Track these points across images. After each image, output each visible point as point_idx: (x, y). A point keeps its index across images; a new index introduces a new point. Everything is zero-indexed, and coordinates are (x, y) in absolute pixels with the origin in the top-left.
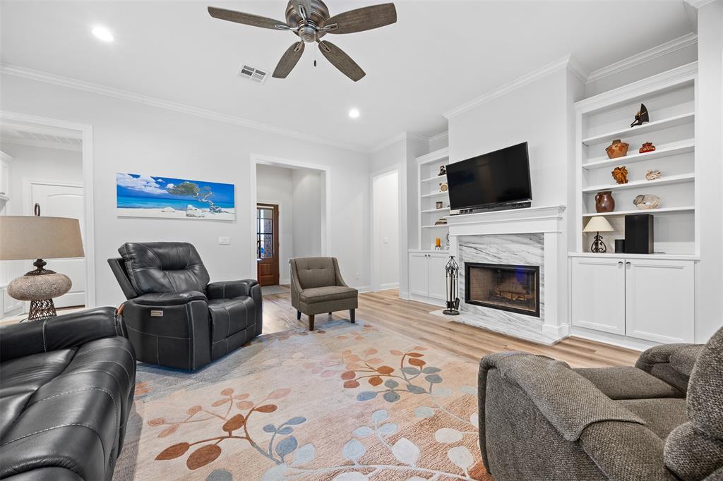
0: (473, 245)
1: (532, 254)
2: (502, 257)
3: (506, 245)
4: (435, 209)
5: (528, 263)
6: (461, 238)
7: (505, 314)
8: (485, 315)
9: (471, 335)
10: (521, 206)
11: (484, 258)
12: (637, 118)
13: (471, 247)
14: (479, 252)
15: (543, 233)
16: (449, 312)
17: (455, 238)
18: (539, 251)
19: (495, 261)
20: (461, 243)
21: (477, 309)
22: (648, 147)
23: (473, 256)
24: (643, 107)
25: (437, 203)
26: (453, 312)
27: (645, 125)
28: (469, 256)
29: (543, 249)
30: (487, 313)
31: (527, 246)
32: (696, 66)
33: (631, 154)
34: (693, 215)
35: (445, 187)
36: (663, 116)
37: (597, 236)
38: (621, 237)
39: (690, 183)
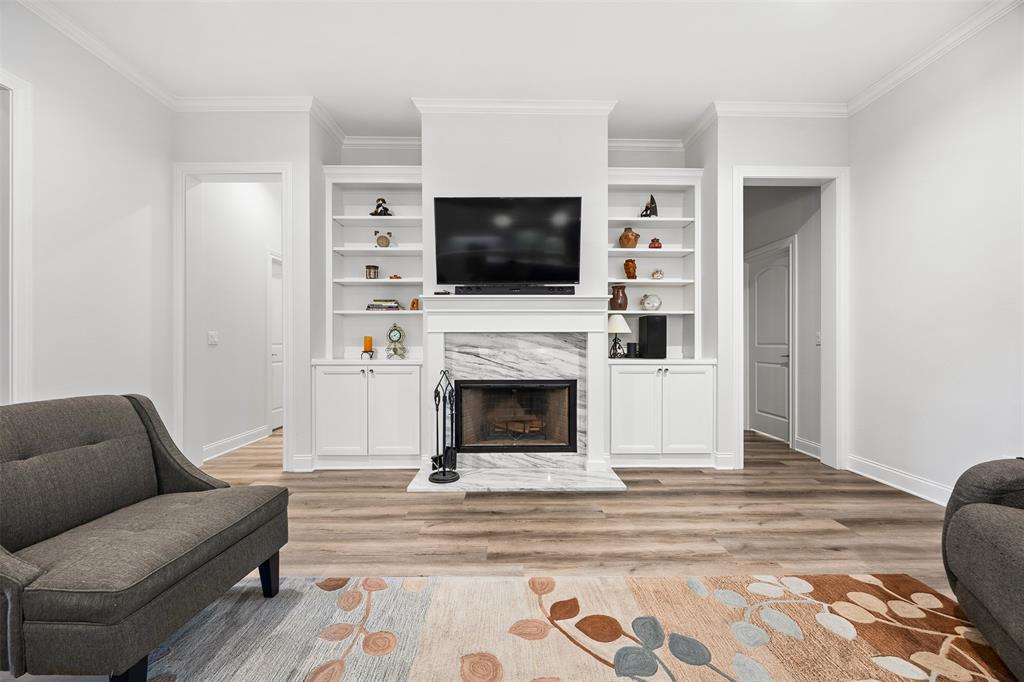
0: (474, 350)
1: (568, 362)
2: (524, 369)
3: (532, 351)
4: (364, 280)
5: (561, 376)
6: (448, 336)
7: (529, 459)
8: (495, 466)
9: (535, 511)
10: (562, 291)
11: (494, 372)
12: (647, 209)
13: (468, 353)
14: (483, 361)
15: (586, 333)
16: (442, 477)
17: (442, 335)
18: (576, 359)
19: (514, 376)
20: (448, 346)
21: (479, 459)
22: (655, 244)
23: (474, 368)
24: (652, 198)
25: (368, 267)
26: (448, 476)
27: (653, 218)
28: (465, 369)
29: (584, 356)
30: (500, 463)
31: (561, 351)
32: (698, 173)
33: (642, 247)
34: (688, 319)
35: (384, 241)
36: (665, 214)
37: (615, 339)
38: (634, 339)
39: (688, 287)
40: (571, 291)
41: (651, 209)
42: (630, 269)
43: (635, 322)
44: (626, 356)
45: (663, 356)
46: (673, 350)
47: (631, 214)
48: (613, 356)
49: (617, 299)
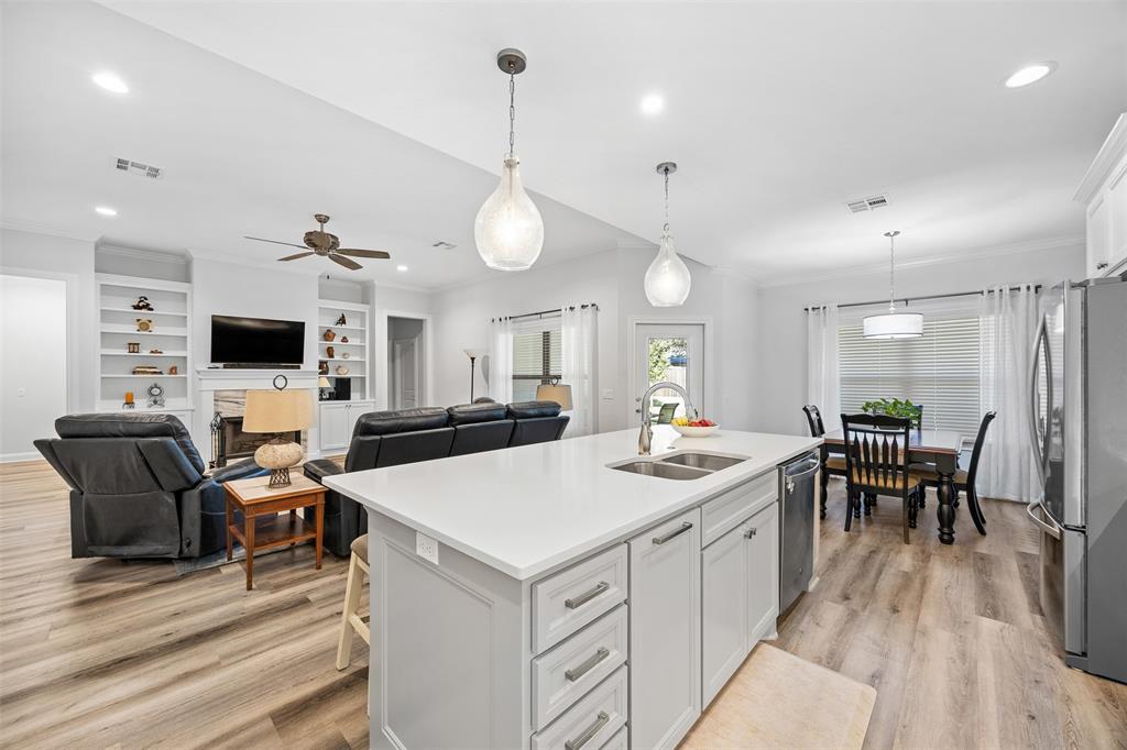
0: (233, 400)
4: (127, 353)
6: (217, 392)
10: (294, 367)
12: (340, 321)
13: (230, 402)
14: (241, 406)
17: (212, 391)
20: (217, 398)
22: (344, 340)
23: (234, 410)
24: (343, 315)
25: (129, 344)
27: (343, 326)
28: (227, 411)
32: (368, 306)
33: (337, 341)
34: (363, 379)
35: (144, 326)
36: (351, 324)
37: (322, 391)
38: (333, 390)
39: (363, 363)
40: (299, 367)
41: (342, 321)
42: (330, 352)
43: (334, 383)
44: (328, 399)
45: (349, 398)
46: (354, 395)
47: (330, 323)
48: (321, 399)
49: (323, 368)
